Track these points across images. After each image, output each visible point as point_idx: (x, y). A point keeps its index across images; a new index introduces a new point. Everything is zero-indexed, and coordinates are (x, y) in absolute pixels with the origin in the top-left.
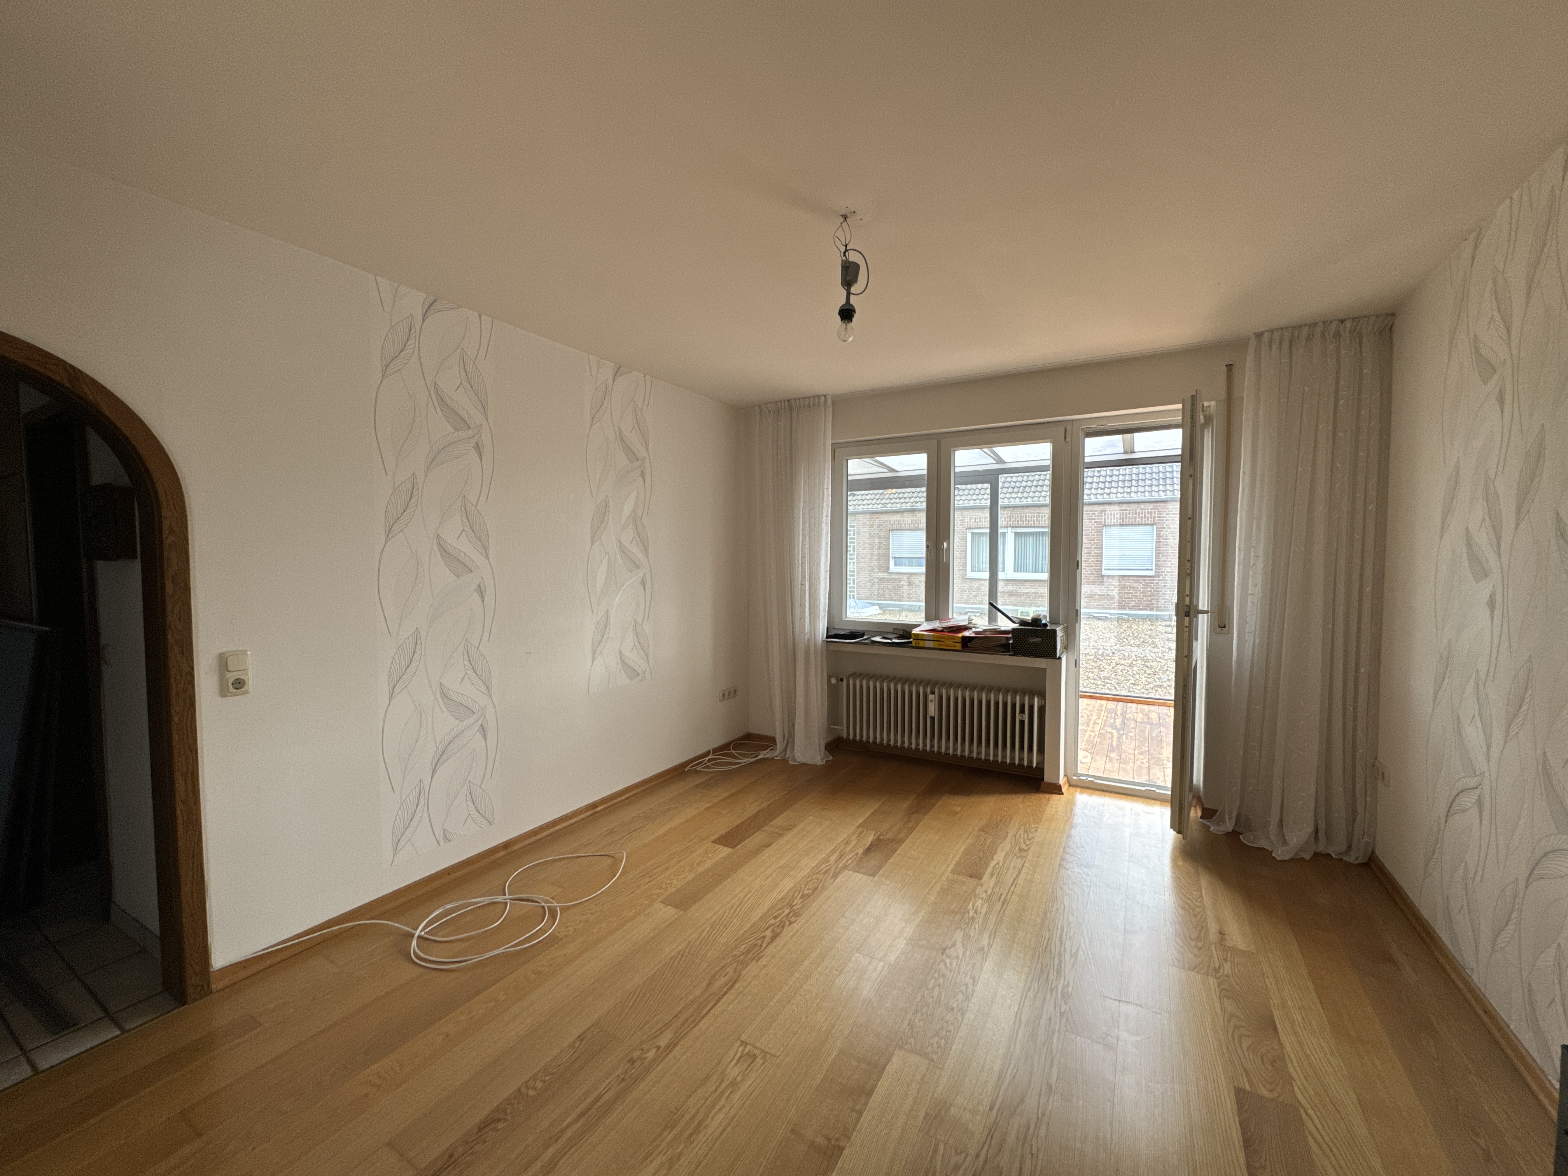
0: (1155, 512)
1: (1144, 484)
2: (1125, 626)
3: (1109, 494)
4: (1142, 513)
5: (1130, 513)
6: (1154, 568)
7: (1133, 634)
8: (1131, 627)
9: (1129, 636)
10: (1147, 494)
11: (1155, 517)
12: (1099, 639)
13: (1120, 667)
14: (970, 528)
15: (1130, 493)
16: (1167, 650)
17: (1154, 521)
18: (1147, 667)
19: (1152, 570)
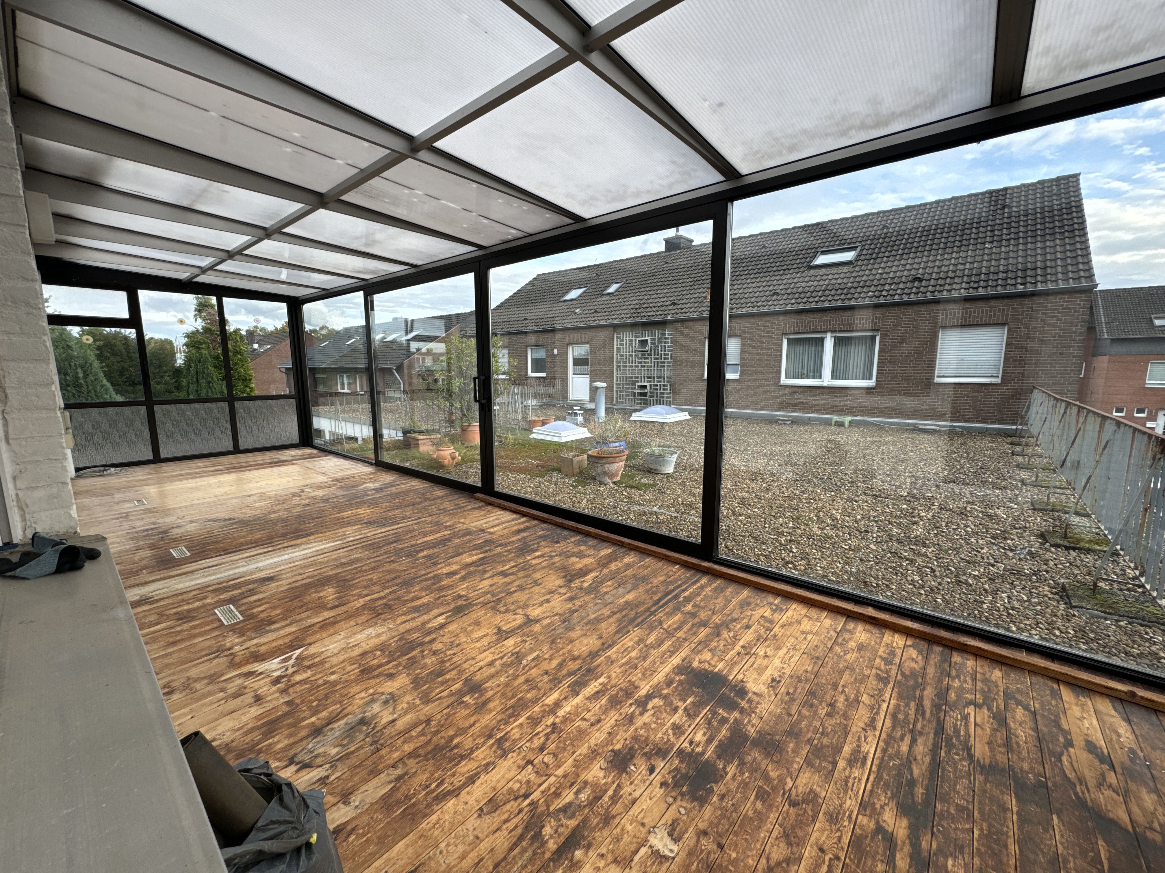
0: (1008, 309)
1: (996, 278)
2: (958, 441)
3: (949, 291)
4: (991, 312)
5: (975, 312)
6: (1000, 375)
7: (968, 454)
8: (965, 444)
9: (962, 456)
10: (999, 288)
11: (1007, 315)
12: (921, 460)
13: (945, 515)
14: (786, 334)
15: (977, 288)
16: (1019, 484)
17: (1006, 320)
18: (990, 517)
19: (998, 377)
